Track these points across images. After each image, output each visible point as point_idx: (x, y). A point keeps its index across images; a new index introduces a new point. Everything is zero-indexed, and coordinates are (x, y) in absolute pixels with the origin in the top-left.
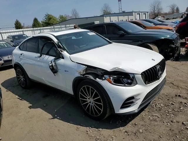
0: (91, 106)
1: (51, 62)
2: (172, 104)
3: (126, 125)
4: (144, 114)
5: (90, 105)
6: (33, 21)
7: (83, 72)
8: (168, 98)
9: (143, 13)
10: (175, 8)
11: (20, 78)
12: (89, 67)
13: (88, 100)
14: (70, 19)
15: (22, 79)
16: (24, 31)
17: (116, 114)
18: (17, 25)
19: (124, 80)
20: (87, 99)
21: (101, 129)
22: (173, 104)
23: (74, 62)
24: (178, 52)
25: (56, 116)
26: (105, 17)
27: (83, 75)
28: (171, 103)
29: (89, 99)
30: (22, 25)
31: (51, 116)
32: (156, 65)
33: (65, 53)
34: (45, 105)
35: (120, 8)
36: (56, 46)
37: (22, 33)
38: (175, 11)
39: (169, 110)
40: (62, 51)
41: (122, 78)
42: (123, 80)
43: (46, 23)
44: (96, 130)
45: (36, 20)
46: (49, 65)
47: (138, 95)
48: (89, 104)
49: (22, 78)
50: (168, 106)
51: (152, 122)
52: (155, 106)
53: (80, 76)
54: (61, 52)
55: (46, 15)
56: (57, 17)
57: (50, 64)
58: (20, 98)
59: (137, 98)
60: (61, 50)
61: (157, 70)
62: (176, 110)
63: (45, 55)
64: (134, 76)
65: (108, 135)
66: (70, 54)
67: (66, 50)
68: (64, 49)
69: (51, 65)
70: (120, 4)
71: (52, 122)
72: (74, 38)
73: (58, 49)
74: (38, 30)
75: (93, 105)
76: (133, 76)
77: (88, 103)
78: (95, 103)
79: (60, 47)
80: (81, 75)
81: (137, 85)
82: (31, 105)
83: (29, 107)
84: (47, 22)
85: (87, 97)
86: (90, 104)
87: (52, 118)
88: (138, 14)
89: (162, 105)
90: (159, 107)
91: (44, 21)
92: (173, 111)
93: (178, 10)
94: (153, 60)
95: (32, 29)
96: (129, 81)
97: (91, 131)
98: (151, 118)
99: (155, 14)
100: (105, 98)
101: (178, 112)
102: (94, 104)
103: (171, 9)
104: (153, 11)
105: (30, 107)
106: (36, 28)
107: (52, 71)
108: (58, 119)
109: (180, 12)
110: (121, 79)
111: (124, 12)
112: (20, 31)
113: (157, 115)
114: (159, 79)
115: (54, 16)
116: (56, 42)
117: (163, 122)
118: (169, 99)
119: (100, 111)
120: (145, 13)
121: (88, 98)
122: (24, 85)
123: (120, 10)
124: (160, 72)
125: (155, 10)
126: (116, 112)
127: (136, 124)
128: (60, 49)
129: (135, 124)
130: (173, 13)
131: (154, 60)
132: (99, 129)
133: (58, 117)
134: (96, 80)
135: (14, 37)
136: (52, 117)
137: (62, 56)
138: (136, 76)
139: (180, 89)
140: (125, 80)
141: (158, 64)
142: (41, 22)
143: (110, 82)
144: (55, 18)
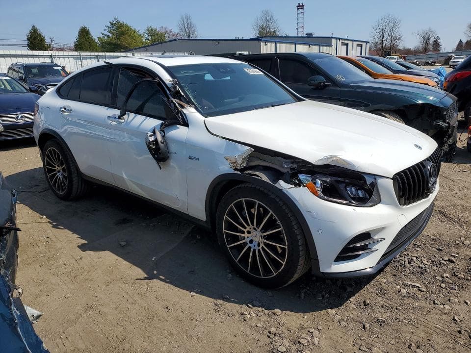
0: (254, 250)
1: (154, 132)
2: (449, 261)
3: (341, 305)
4: (385, 281)
5: (250, 248)
6: (77, 35)
7: (243, 162)
8: (437, 247)
9: (355, 43)
10: (432, 41)
11: (55, 170)
12: (259, 151)
13: (246, 235)
14: (174, 38)
15: (59, 175)
16: (55, 56)
17: (323, 273)
18: (33, 41)
19: (348, 189)
20: (243, 232)
21: (278, 311)
22: (453, 262)
23: (218, 136)
24: (451, 141)
25: (155, 272)
26: (262, 44)
27: (242, 170)
28: (447, 258)
29: (249, 232)
30: (47, 41)
31: (139, 273)
32: (424, 160)
33: (191, 112)
34: (123, 244)
35: (301, 25)
36: (168, 92)
37: (48, 60)
38: (431, 47)
39: (445, 275)
40: (182, 107)
41: (344, 185)
42: (346, 190)
43: (110, 44)
44: (266, 312)
45: (84, 33)
46: (147, 138)
47: (382, 229)
48: (249, 245)
49: (59, 172)
50: (440, 264)
51: (407, 301)
52: (409, 263)
53: (232, 171)
54: (180, 109)
55: (112, 24)
56: (141, 32)
57: (151, 136)
58: (54, 224)
59: (378, 236)
60: (182, 103)
61: (426, 172)
62: (462, 276)
63: (132, 115)
64: (376, 181)
65: (299, 326)
66: (206, 115)
67: (194, 104)
68: (190, 103)
69: (152, 139)
70: (301, 16)
71: (146, 286)
72: (208, 77)
73: (174, 101)
74: (91, 57)
75: (260, 248)
76: (373, 180)
77: (245, 244)
78: (266, 244)
79: (177, 95)
80: (236, 169)
81: (379, 205)
82: (85, 242)
83: (78, 246)
84: (114, 41)
85: (245, 228)
86: (252, 245)
87: (145, 279)
88: (343, 44)
89: (425, 261)
90: (419, 267)
91: (106, 38)
92: (455, 279)
93: (437, 44)
94: (416, 146)
95: (76, 53)
96: (361, 194)
97: (252, 314)
98: (403, 290)
99: (383, 49)
100: (297, 232)
101: (468, 280)
102: (262, 245)
103: (421, 39)
104: (378, 40)
105: (83, 247)
106: (88, 54)
107: (153, 155)
108: (161, 280)
109: (441, 51)
110: (342, 187)
111: (310, 36)
112: (44, 56)
113: (416, 284)
114: (427, 196)
115: (133, 28)
116: (168, 82)
117: (434, 303)
118: (441, 248)
119: (277, 265)
120: (361, 43)
121: (245, 231)
122: (63, 190)
123: (300, 30)
124: (433, 179)
125: (385, 38)
126: (324, 269)
127: (368, 301)
128: (178, 101)
129: (364, 302)
130: (426, 50)
131: (420, 148)
132: (273, 311)
133: (161, 277)
134: (276, 185)
135: (28, 68)
136: (146, 276)
137: (183, 119)
138: (380, 181)
139: (465, 227)
140: (352, 191)
141: (427, 159)
142: (97, 40)
143: (315, 193)
144: (135, 32)
